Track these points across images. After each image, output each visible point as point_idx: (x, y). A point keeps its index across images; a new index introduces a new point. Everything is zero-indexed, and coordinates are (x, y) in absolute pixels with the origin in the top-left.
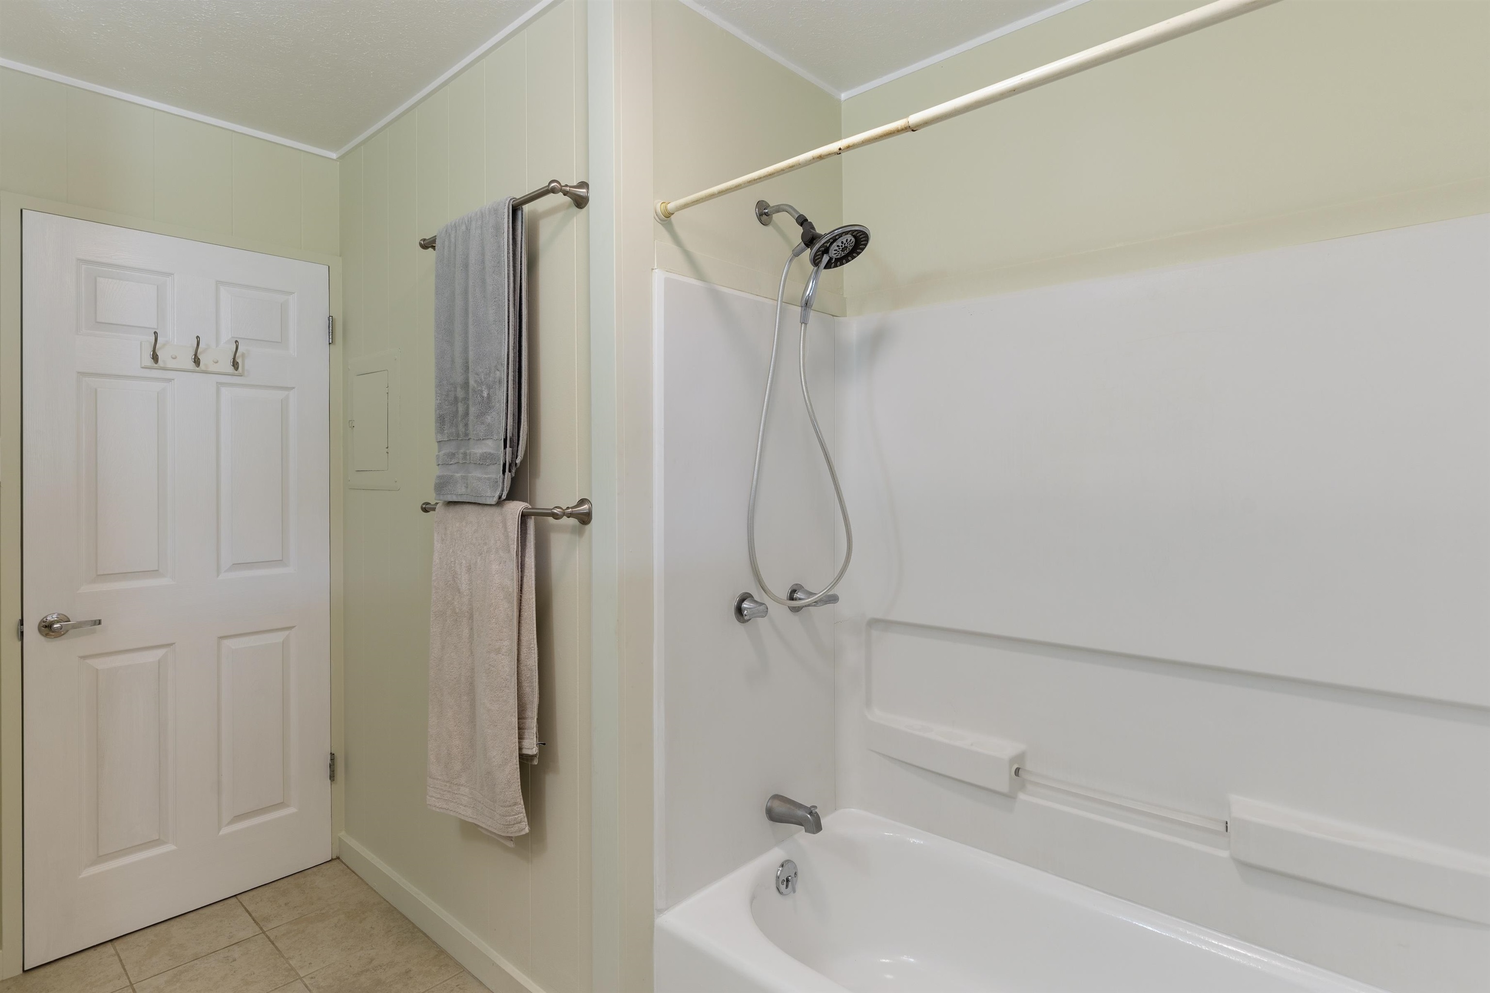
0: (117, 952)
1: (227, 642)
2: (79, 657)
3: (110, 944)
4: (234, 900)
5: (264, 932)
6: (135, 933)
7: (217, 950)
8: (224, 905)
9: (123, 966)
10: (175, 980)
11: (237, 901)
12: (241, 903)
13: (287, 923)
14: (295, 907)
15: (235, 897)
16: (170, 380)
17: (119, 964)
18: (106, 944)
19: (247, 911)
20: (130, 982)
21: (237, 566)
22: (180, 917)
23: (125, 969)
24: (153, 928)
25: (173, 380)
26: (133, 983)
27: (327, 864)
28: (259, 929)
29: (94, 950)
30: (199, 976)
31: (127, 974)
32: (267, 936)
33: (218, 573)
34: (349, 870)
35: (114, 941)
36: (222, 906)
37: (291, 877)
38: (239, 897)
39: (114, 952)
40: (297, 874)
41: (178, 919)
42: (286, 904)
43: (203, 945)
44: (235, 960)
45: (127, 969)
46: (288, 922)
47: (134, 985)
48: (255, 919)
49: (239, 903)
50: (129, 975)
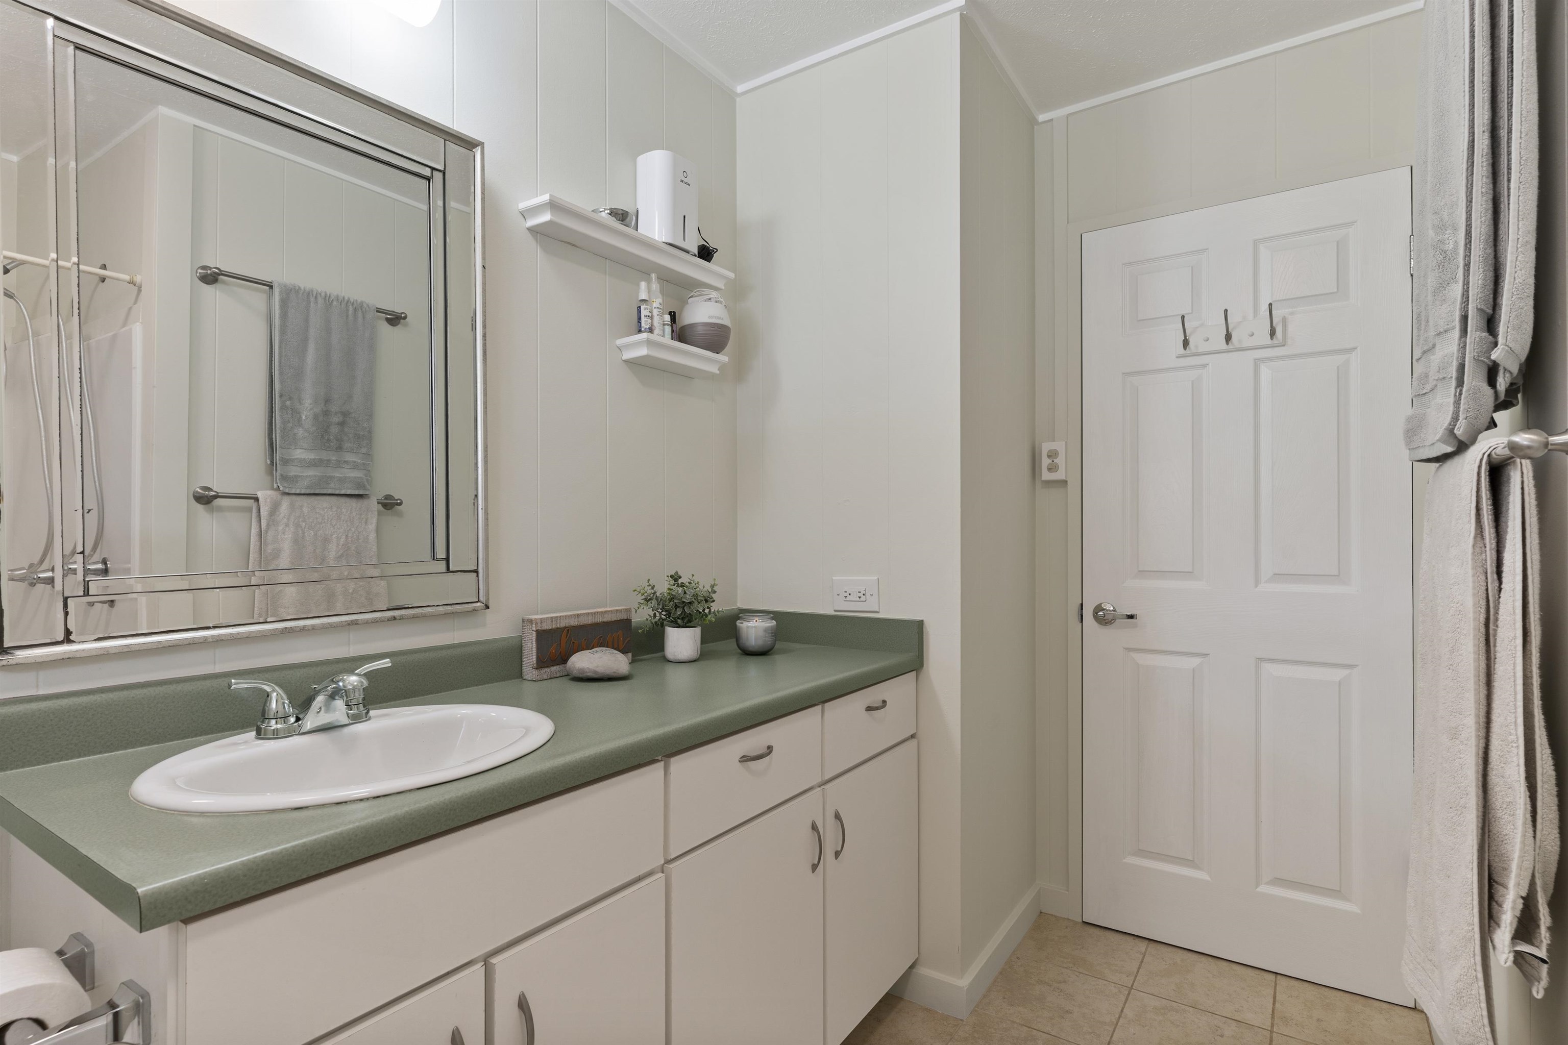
0: (1145, 953)
1: (1267, 667)
2: (1124, 648)
3: (1147, 941)
4: (1272, 977)
5: (1271, 1032)
6: (1170, 947)
7: (1216, 1013)
8: (1259, 975)
9: (1139, 968)
10: (1162, 1011)
11: (1274, 980)
12: (1276, 984)
13: (1302, 1040)
14: (1326, 1031)
15: (1275, 975)
16: (1204, 366)
17: (1139, 964)
18: (1144, 940)
19: (1275, 997)
20: (1132, 985)
21: (1278, 577)
22: (1213, 958)
23: (1138, 971)
24: (1185, 952)
25: (1207, 365)
26: (1134, 988)
27: (1406, 1010)
28: (1270, 1024)
29: (1134, 939)
30: (1181, 1025)
31: (1136, 976)
32: (1271, 1038)
33: (1257, 582)
34: (1428, 1037)
35: (1151, 942)
36: (1256, 974)
37: (1349, 994)
38: (1279, 977)
39: (1144, 950)
40: (1360, 997)
41: (1210, 959)
42: (1318, 1020)
43: (1208, 999)
44: (1222, 1036)
45: (1139, 973)
46: (1305, 1041)
47: (1133, 990)
48: (1275, 1011)
49: (1273, 984)
50: (1137, 978)
